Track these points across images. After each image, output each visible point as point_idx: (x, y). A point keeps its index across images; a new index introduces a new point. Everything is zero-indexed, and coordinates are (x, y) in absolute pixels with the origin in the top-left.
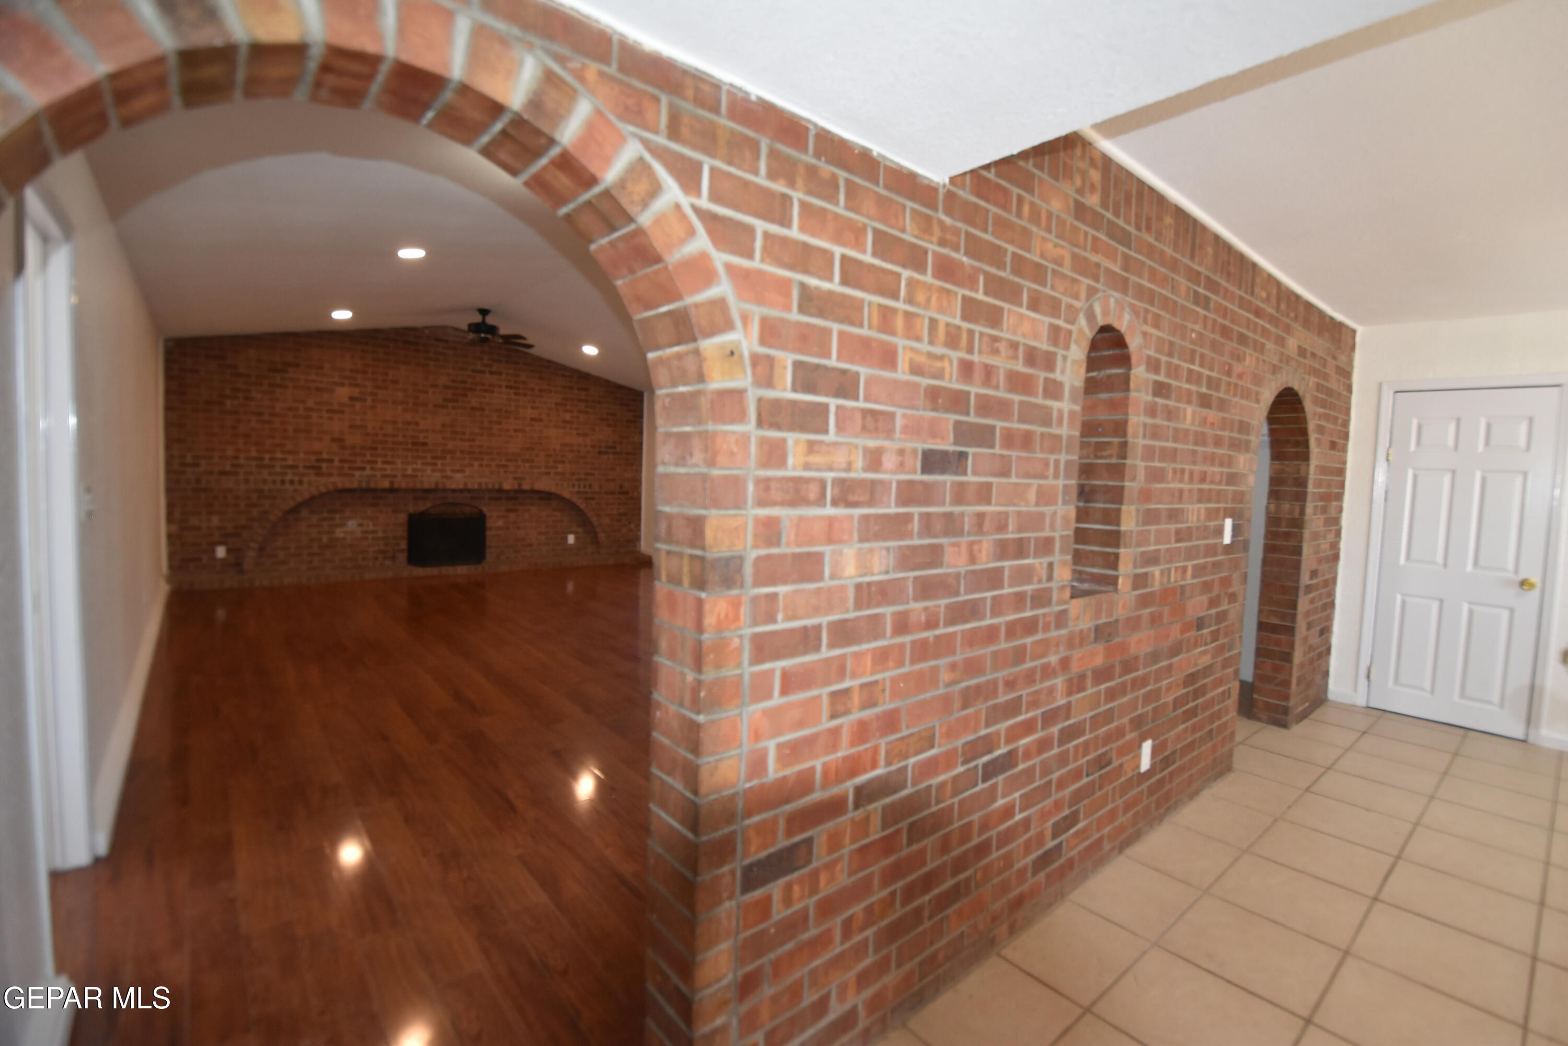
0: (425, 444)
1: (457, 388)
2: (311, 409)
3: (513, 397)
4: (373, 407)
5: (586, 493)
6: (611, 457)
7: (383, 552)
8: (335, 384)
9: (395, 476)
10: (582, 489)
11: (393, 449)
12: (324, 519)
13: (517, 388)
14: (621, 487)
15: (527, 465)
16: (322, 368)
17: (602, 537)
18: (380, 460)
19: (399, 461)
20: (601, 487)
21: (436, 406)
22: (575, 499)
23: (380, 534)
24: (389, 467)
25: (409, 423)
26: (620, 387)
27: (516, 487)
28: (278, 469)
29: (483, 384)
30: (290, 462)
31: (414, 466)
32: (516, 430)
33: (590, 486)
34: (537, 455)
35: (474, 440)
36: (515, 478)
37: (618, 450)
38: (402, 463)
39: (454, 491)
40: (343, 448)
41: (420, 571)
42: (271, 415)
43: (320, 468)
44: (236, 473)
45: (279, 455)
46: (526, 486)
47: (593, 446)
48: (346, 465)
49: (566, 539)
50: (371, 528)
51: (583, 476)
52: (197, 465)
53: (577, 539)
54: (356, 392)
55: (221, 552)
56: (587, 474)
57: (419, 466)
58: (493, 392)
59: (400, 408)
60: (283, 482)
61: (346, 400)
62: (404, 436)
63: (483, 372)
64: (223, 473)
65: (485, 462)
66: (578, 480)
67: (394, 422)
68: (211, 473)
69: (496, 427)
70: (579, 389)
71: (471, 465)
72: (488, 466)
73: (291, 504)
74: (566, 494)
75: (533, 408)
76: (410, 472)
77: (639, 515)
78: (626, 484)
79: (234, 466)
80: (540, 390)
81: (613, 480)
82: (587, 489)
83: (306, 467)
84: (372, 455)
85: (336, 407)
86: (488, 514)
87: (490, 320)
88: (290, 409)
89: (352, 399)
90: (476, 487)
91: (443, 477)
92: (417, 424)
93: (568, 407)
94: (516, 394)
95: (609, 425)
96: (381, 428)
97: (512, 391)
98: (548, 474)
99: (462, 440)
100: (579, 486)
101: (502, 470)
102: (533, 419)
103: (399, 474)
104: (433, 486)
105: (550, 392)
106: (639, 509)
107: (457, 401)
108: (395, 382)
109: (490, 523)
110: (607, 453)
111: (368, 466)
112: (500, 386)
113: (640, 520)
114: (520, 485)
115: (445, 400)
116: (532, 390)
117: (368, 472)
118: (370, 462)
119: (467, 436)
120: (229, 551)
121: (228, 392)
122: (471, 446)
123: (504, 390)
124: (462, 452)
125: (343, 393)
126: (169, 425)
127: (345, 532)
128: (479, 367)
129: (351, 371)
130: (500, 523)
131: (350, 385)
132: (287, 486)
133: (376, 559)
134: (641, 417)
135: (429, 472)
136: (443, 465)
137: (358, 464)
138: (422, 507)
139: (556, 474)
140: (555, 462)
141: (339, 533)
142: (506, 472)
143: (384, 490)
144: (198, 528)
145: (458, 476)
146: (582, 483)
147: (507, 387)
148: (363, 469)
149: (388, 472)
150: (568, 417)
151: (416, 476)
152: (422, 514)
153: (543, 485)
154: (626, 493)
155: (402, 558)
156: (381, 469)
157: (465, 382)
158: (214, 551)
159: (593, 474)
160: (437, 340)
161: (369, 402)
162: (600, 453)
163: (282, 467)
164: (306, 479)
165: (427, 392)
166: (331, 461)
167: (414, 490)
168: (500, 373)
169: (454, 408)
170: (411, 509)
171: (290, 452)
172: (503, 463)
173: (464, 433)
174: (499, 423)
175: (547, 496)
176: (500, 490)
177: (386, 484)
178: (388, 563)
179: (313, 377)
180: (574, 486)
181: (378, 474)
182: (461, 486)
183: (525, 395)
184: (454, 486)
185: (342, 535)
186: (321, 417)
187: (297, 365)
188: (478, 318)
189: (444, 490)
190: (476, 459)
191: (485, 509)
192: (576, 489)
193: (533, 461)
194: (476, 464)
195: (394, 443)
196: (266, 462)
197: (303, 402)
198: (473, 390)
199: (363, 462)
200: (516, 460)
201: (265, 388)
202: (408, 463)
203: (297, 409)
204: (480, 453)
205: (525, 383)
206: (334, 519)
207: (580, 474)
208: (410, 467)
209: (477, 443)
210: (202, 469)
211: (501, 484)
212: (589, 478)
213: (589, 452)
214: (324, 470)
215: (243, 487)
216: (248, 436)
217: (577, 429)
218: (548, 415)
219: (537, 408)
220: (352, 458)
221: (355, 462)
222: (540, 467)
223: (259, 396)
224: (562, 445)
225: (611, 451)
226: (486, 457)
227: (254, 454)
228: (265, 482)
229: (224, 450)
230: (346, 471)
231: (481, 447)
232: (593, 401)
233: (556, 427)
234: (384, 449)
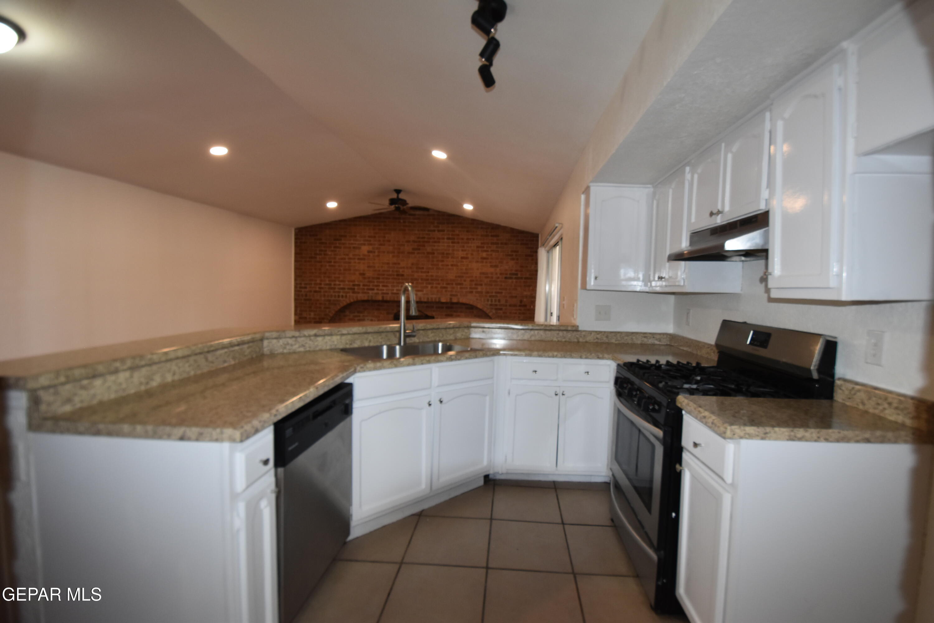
0: (402, 275)
1: (419, 242)
2: (350, 259)
3: (451, 244)
4: (378, 256)
5: (496, 305)
6: (514, 281)
8: (361, 244)
9: (388, 294)
10: (493, 303)
11: (387, 278)
12: (356, 316)
13: (454, 239)
14: (521, 301)
15: (459, 286)
16: (356, 236)
18: (381, 285)
19: (390, 285)
20: (506, 301)
21: (409, 253)
22: (487, 309)
24: (385, 288)
25: (395, 264)
26: (523, 232)
27: (449, 301)
28: (337, 290)
29: (434, 238)
30: (342, 286)
31: (397, 288)
32: (452, 265)
33: (499, 301)
34: (465, 281)
35: (428, 272)
36: (450, 295)
37: (519, 276)
38: (392, 286)
40: (365, 278)
42: (335, 262)
43: (354, 289)
44: (320, 292)
45: (337, 283)
46: (455, 301)
47: (501, 274)
48: (366, 288)
51: (494, 294)
52: (306, 288)
54: (370, 248)
56: (496, 293)
58: (439, 242)
59: (391, 255)
60: (339, 296)
61: (366, 253)
62: (393, 271)
63: (434, 231)
64: (315, 292)
65: (435, 285)
66: (490, 296)
67: (388, 264)
68: (311, 291)
69: (440, 264)
70: (492, 236)
71: (427, 287)
72: (436, 287)
75: (462, 250)
76: (395, 291)
78: (525, 300)
79: (320, 288)
80: (468, 239)
81: (516, 297)
82: (497, 303)
83: (348, 289)
84: (377, 282)
85: (361, 257)
86: (435, 317)
87: (401, 196)
88: (342, 259)
89: (369, 252)
92: (399, 264)
93: (485, 249)
94: (453, 243)
95: (513, 259)
96: (382, 267)
97: (450, 241)
98: (471, 292)
99: (422, 272)
100: (492, 301)
101: (444, 290)
102: (462, 258)
103: (390, 292)
105: (474, 239)
107: (419, 249)
108: (389, 241)
110: (511, 278)
111: (375, 288)
112: (443, 239)
114: (452, 299)
115: (413, 249)
116: (463, 239)
117: (375, 291)
118: (376, 286)
119: (424, 270)
121: (318, 252)
122: (427, 276)
123: (446, 240)
124: (422, 279)
125: (365, 249)
126: (297, 269)
128: (432, 228)
129: (369, 237)
131: (368, 244)
132: (341, 299)
134: (537, 252)
137: (371, 287)
139: (477, 292)
140: (476, 284)
142: (446, 291)
145: (419, 293)
146: (493, 299)
147: (448, 239)
148: (373, 289)
149: (384, 291)
150: (484, 255)
151: (398, 294)
153: (467, 299)
154: (525, 306)
156: (381, 290)
157: (424, 238)
159: (501, 293)
161: (376, 254)
162: (506, 278)
163: (338, 288)
164: (348, 295)
165: (404, 245)
166: (359, 285)
167: (396, 302)
168: (443, 231)
169: (418, 253)
170: (395, 312)
171: (342, 281)
172: (445, 285)
173: (423, 268)
174: (443, 261)
175: (470, 307)
176: (440, 302)
179: (352, 242)
180: (488, 300)
181: (379, 292)
182: (418, 299)
183: (458, 243)
186: (355, 262)
187: (345, 236)
188: (394, 196)
190: (430, 284)
191: (434, 314)
192: (490, 303)
193: (462, 284)
194: (429, 286)
195: (387, 275)
196: (332, 286)
197: (347, 255)
198: (428, 242)
199: (373, 286)
200: (452, 284)
201: (332, 249)
202: (394, 286)
203: (345, 259)
204: (432, 280)
205: (458, 235)
206: (359, 316)
207: (492, 293)
208: (395, 289)
209: (430, 274)
210: (307, 290)
211: (439, 298)
212: (499, 295)
213: (498, 278)
214: (356, 290)
215: (323, 299)
216: (325, 273)
217: (490, 262)
218: (472, 254)
219: (465, 250)
220: (368, 284)
221: (369, 286)
222: (467, 288)
223: (330, 253)
224: (481, 273)
225: (514, 276)
226: (435, 282)
227: (327, 282)
228: (331, 296)
229: (316, 280)
230: (365, 291)
231: (432, 276)
232: (502, 243)
233: (477, 262)
234: (383, 278)
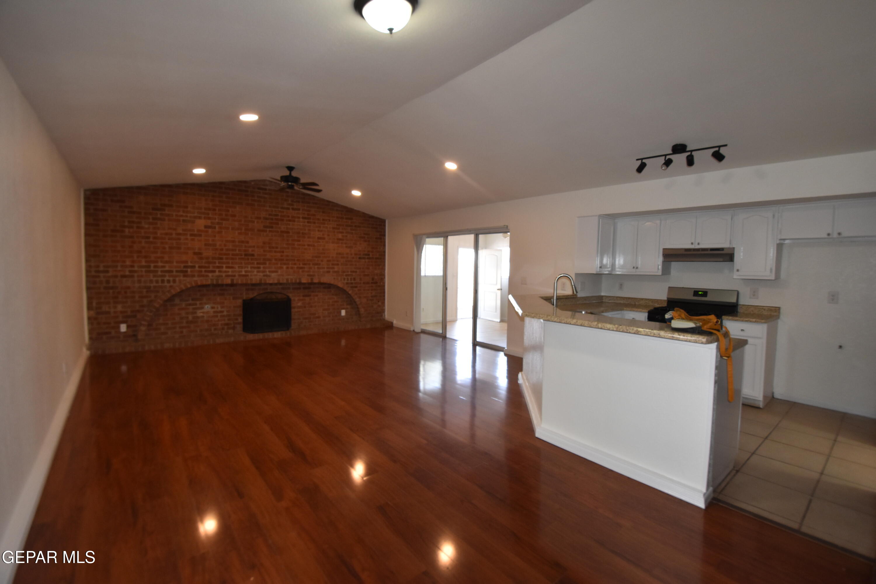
0: (253, 255)
1: (272, 219)
2: (179, 234)
3: (306, 224)
4: (220, 232)
5: (352, 283)
6: (367, 260)
7: (227, 324)
8: (195, 217)
9: (234, 276)
10: (349, 281)
11: (232, 259)
12: (190, 305)
13: (309, 218)
14: (373, 279)
15: (316, 266)
16: (187, 207)
17: (362, 310)
18: (224, 266)
19: (236, 266)
20: (361, 279)
21: (259, 230)
22: (345, 288)
23: (225, 313)
24: (230, 270)
25: (242, 242)
26: (372, 217)
27: (310, 281)
28: (159, 273)
29: (288, 217)
30: (167, 269)
31: (246, 269)
32: (309, 245)
33: (354, 279)
34: (322, 261)
35: (283, 252)
36: (308, 275)
37: (371, 256)
38: (239, 267)
39: (271, 284)
40: (201, 258)
41: (251, 337)
42: (155, 238)
43: (187, 271)
44: (132, 276)
45: (160, 264)
46: (316, 281)
47: (356, 254)
48: (203, 270)
49: (340, 313)
50: (220, 309)
51: (349, 273)
52: (107, 272)
53: (346, 312)
54: (209, 223)
55: (123, 328)
56: (352, 272)
57: (249, 269)
58: (294, 221)
59: (237, 232)
60: (163, 281)
61: (203, 228)
62: (239, 250)
63: (288, 209)
64: (123, 276)
65: (290, 266)
66: (346, 275)
67: (233, 242)
68: (116, 276)
69: (296, 243)
70: (347, 219)
71: (282, 268)
72: (292, 268)
73: (169, 295)
74: (340, 285)
75: (319, 231)
76: (243, 273)
77: (384, 296)
78: (376, 277)
79: (130, 271)
80: (323, 220)
81: (368, 275)
82: (353, 281)
83: (177, 271)
84: (219, 263)
85: (196, 232)
86: (292, 298)
87: (294, 174)
88: (166, 234)
89: (206, 227)
90: (285, 281)
91: (264, 276)
92: (248, 242)
93: (341, 230)
94: (308, 222)
95: (365, 241)
96: (225, 246)
97: (306, 220)
98: (328, 272)
99: (275, 252)
100: (348, 280)
101: (301, 270)
102: (319, 238)
103: (237, 274)
104: (258, 282)
105: (330, 220)
106: (384, 293)
107: (272, 227)
108: (233, 216)
109: (294, 304)
110: (364, 258)
111: (217, 270)
112: (299, 218)
113: (384, 299)
114: (312, 279)
115: (265, 227)
116: (318, 219)
117: (217, 273)
118: (218, 267)
119: (279, 250)
120: (128, 327)
121: (126, 224)
122: (282, 256)
123: (301, 220)
124: (276, 260)
125: (201, 223)
126: (88, 246)
127: (203, 313)
128: (286, 206)
129: (205, 209)
130: (300, 304)
131: (205, 218)
132: (166, 284)
133: (223, 329)
134: (384, 235)
135: (255, 273)
136: (264, 268)
137: (211, 269)
138: (251, 295)
139: (334, 272)
140: (333, 264)
141: (199, 313)
142: (303, 271)
143: (227, 285)
144: (109, 313)
145: (273, 275)
146: (349, 278)
147: (303, 218)
148: (214, 272)
149: (230, 273)
150: (340, 236)
151: (248, 275)
152: (252, 299)
153: (327, 279)
154: (376, 283)
155: (239, 327)
156: (226, 272)
157: (277, 215)
158: (119, 327)
159: (356, 272)
160: (259, 188)
161: (217, 229)
162: (360, 258)
163: (162, 271)
164: (177, 279)
165: (253, 222)
166: (194, 267)
167: (246, 285)
168: (299, 210)
169: (270, 231)
170: (245, 297)
171: (167, 262)
172: (301, 266)
173: (277, 248)
174: (299, 241)
175: (328, 286)
176: (300, 283)
177: (228, 281)
178: (231, 331)
179: (181, 213)
180: (344, 279)
181: (224, 274)
182: (276, 282)
183: (314, 223)
184: (271, 282)
185: (202, 314)
186: (187, 239)
187: (171, 206)
188: (287, 173)
189: (266, 284)
190: (285, 264)
191: (290, 295)
192: (346, 281)
193: (320, 264)
194: (285, 267)
195: (233, 255)
196: (152, 268)
197: (175, 229)
198: (283, 220)
199: (214, 267)
200: (309, 264)
201: (151, 220)
202: (242, 267)
203: (171, 234)
204: (287, 260)
205: (314, 215)
206: (196, 304)
207: (348, 272)
208: (243, 270)
209: (285, 254)
210: (110, 274)
211: (300, 279)
212: (354, 274)
213: (353, 258)
214: (189, 273)
215: (137, 285)
216: (140, 252)
217: (346, 244)
218: (328, 235)
219: (321, 231)
220: (207, 265)
221: (209, 267)
222: (324, 268)
223: (147, 226)
224: (337, 254)
225: (366, 257)
226: (290, 263)
227: (144, 263)
228: (151, 281)
229: (124, 262)
230: (203, 273)
231: (287, 256)
232: (355, 226)
233: (333, 243)
234: (227, 259)
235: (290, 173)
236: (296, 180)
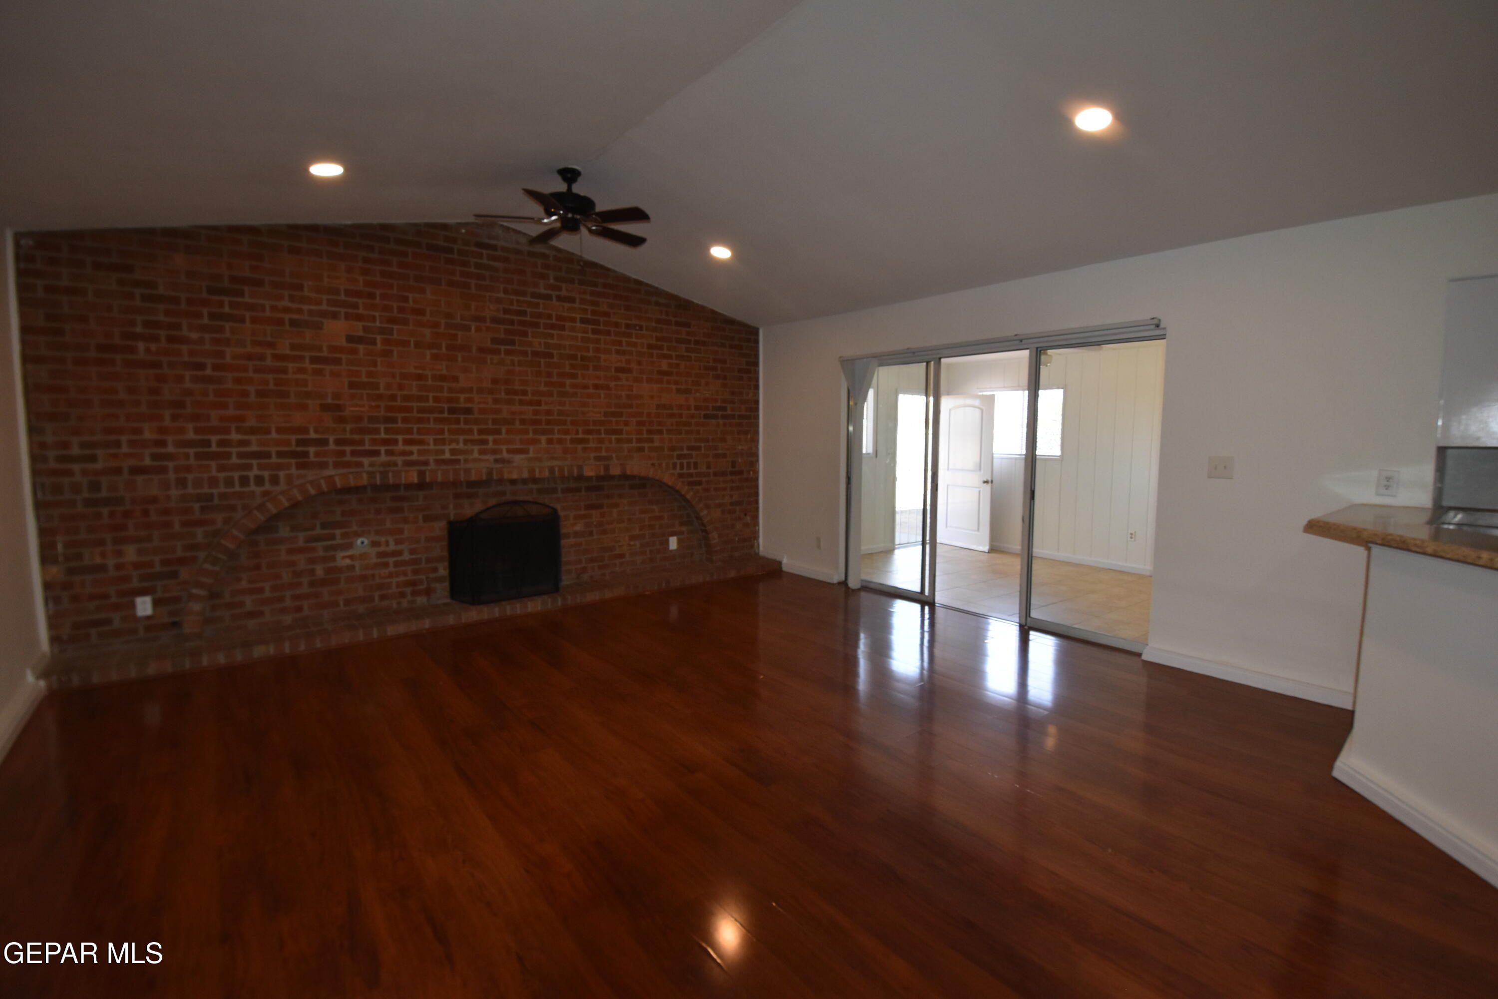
0: (468, 411)
1: (512, 322)
2: (283, 358)
3: (590, 335)
4: (386, 354)
5: (691, 475)
6: (721, 422)
7: (413, 583)
8: (323, 314)
9: (426, 463)
10: (685, 471)
11: (420, 420)
12: (317, 539)
13: (597, 323)
14: (734, 464)
15: (613, 437)
16: (300, 287)
17: (714, 537)
18: (400, 438)
19: (430, 439)
20: (708, 467)
21: (481, 350)
22: (679, 486)
23: (406, 556)
24: (415, 448)
25: (443, 378)
26: (731, 322)
27: (601, 472)
28: (234, 460)
29: (549, 317)
30: (254, 447)
31: (454, 446)
32: (596, 387)
33: (696, 465)
34: (626, 424)
35: (539, 403)
36: (597, 459)
37: (729, 412)
38: (436, 441)
39: (513, 482)
40: (342, 420)
41: (473, 614)
42: (218, 367)
43: (306, 454)
44: (163, 470)
45: (235, 436)
46: (615, 471)
47: (697, 408)
48: (348, 449)
49: (667, 542)
50: (392, 547)
51: (685, 452)
52: (93, 459)
53: (680, 542)
54: (358, 329)
55: (144, 606)
56: (691, 448)
57: (461, 446)
58: (563, 328)
59: (428, 353)
60: (244, 481)
61: (343, 342)
62: (436, 399)
63: (548, 297)
64: (137, 471)
65: (556, 436)
66: (679, 457)
67: (420, 377)
68: (118, 471)
69: (568, 382)
70: (677, 324)
71: (536, 442)
72: (560, 441)
73: (260, 517)
74: (667, 479)
75: (617, 352)
76: (447, 456)
77: (757, 502)
78: (740, 460)
79: (156, 457)
80: (628, 326)
81: (724, 456)
82: (692, 471)
83: (280, 454)
84: (387, 431)
85: (325, 354)
86: (562, 514)
87: (578, 188)
88: (250, 357)
89: (350, 339)
90: (546, 474)
91: (496, 461)
92: (455, 379)
93: (665, 351)
94: (594, 332)
95: (717, 377)
96: (401, 387)
97: (590, 327)
98: (641, 450)
99: (521, 403)
100: (682, 467)
101: (580, 447)
102: (618, 370)
103: (431, 459)
104: (484, 478)
105: (641, 328)
106: (757, 494)
107: (512, 343)
108: (419, 312)
109: (566, 527)
110: (715, 417)
111: (383, 449)
112: (573, 320)
113: (757, 509)
114: (607, 468)
115: (494, 341)
116: (617, 325)
118: (385, 442)
119: (529, 398)
120: (156, 603)
121: (139, 329)
122: (536, 413)
123: (578, 325)
124: (523, 422)
125: (337, 330)
127: (351, 557)
128: (543, 290)
129: (348, 293)
130: (579, 527)
131: (347, 317)
132: (253, 487)
133: (402, 595)
134: (756, 364)
135: (476, 455)
136: (495, 442)
137: (367, 446)
138: (470, 509)
139: (651, 449)
140: (650, 432)
141: (342, 559)
142: (585, 449)
143: (409, 487)
144: (102, 568)
145: (518, 458)
146: (685, 462)
147: (583, 321)
148: (376, 453)
149: (415, 457)
150: (664, 365)
151: (457, 461)
152: (471, 520)
153: (637, 467)
154: (740, 473)
155: (441, 593)
156: (404, 453)
157: (524, 313)
158: (133, 606)
159: (699, 448)
161: (379, 346)
162: (706, 417)
163: (240, 455)
164: (282, 474)
165: (468, 328)
166: (324, 442)
167: (455, 484)
168: (572, 300)
169: (508, 352)
170: (452, 514)
171: (253, 431)
172: (581, 436)
173: (525, 393)
174: (574, 376)
175: (641, 483)
176: (580, 478)
177: (414, 478)
178: (421, 600)
179: (286, 303)
180: (674, 467)
181: (399, 460)
182: (525, 475)
183: (608, 333)
184: (515, 476)
185: (348, 562)
187: (259, 283)
189: (501, 481)
190: (544, 432)
191: (558, 507)
192: (678, 471)
193: (620, 432)
194: (543, 439)
195: (421, 410)
196: (214, 448)
197: (271, 345)
198: (537, 325)
199: (374, 442)
200: (599, 432)
201: (206, 321)
202: (443, 442)
203: (262, 358)
204: (549, 422)
205: (607, 314)
206: (333, 537)
207: (682, 449)
208: (447, 448)
209: (544, 407)
210: (99, 465)
211: (580, 468)
212: (694, 453)
213: (692, 416)
214: (312, 458)
215: (174, 493)
216: (180, 404)
217: (676, 383)
218: (639, 363)
219: (624, 353)
220: (356, 437)
221: (361, 442)
222: (630, 441)
223: (194, 336)
224: (658, 407)
225: (720, 413)
226: (556, 428)
227: (191, 435)
228: (213, 482)
229: (138, 431)
230: (348, 458)
231: (549, 412)
232: (697, 342)
233: (649, 380)
234: (405, 420)
235: (570, 188)
236: (583, 206)
